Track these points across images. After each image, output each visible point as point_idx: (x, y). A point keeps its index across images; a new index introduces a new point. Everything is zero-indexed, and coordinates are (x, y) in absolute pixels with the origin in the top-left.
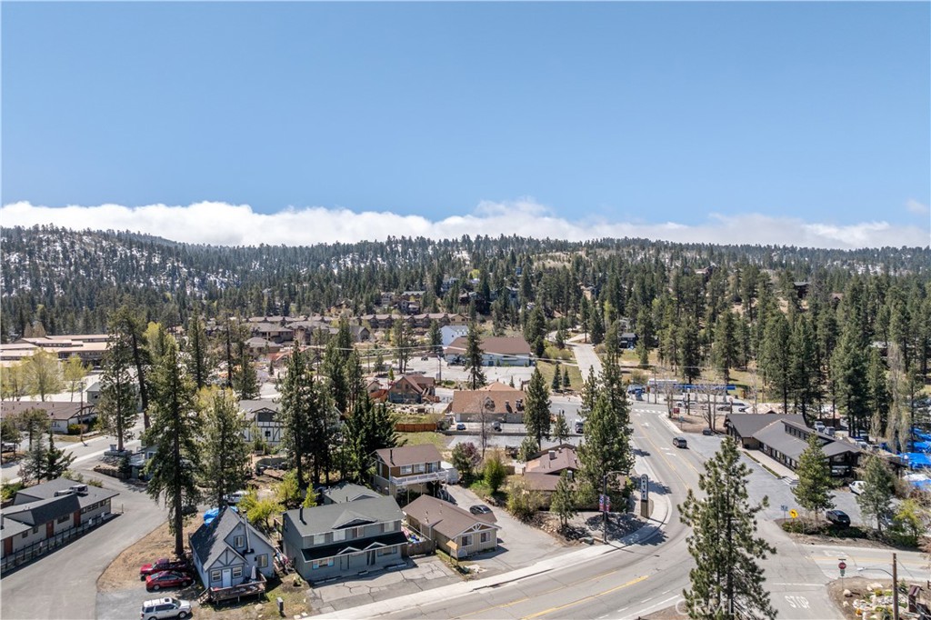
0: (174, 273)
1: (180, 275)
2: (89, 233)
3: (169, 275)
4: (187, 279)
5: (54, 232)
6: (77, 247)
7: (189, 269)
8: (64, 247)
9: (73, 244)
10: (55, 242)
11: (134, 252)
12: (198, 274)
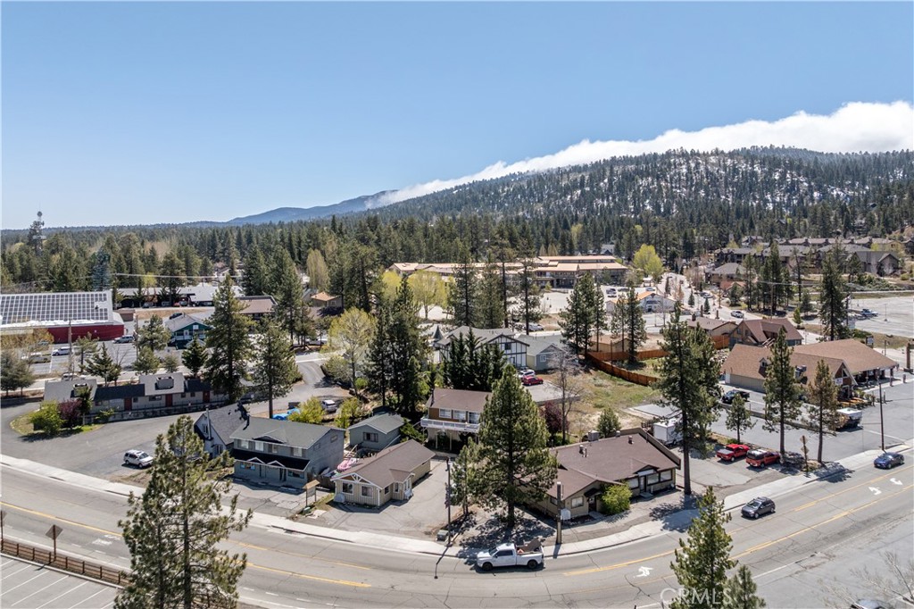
0: (792, 189)
1: (799, 190)
2: (717, 153)
3: (787, 191)
4: (806, 194)
5: (684, 155)
6: (702, 168)
7: (809, 183)
8: (689, 169)
9: (698, 164)
10: (681, 164)
11: (756, 169)
12: (819, 189)
